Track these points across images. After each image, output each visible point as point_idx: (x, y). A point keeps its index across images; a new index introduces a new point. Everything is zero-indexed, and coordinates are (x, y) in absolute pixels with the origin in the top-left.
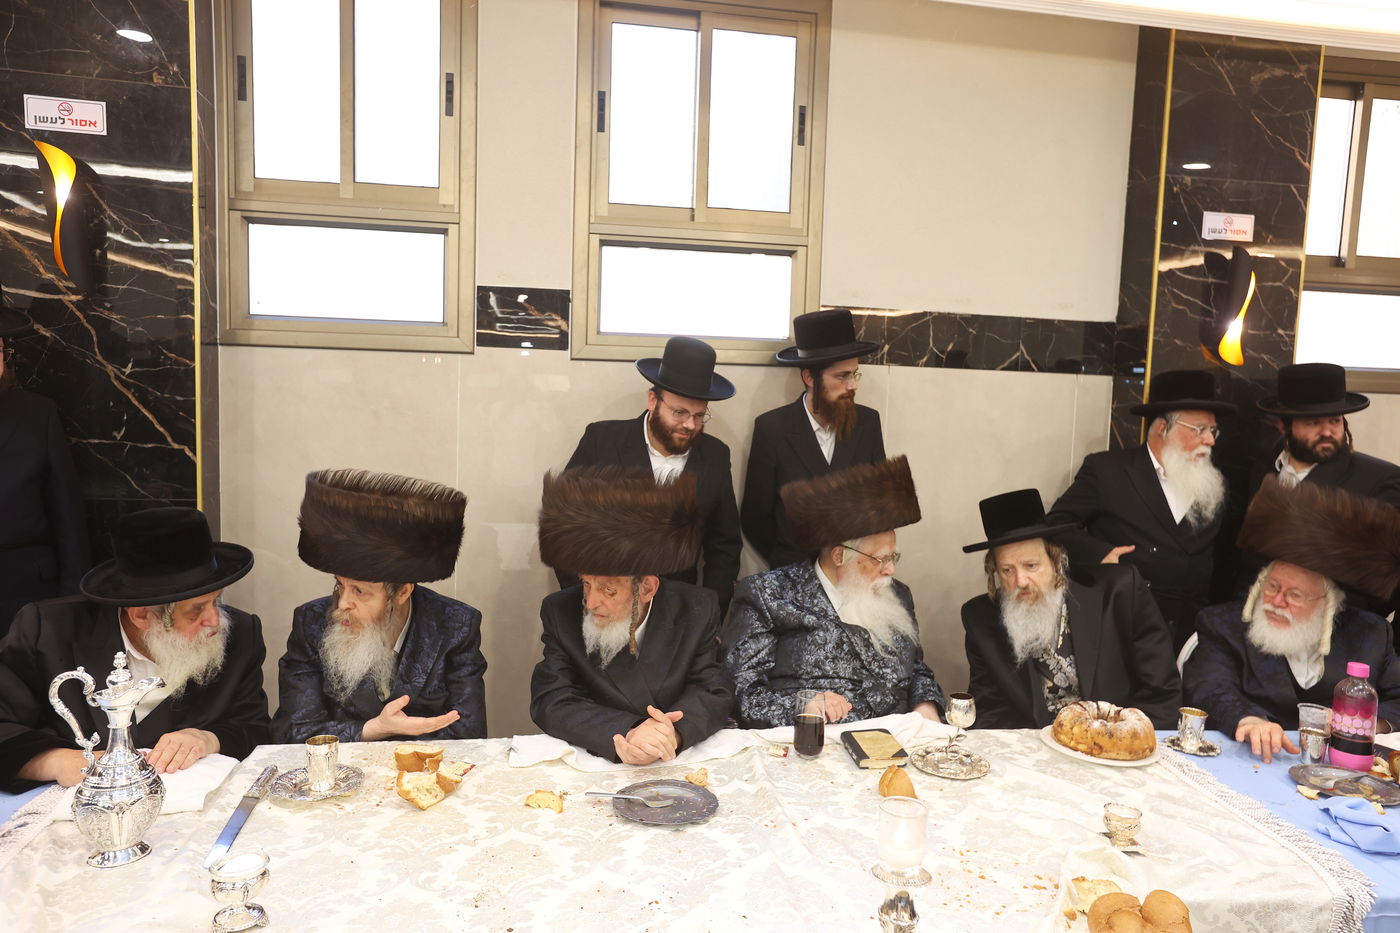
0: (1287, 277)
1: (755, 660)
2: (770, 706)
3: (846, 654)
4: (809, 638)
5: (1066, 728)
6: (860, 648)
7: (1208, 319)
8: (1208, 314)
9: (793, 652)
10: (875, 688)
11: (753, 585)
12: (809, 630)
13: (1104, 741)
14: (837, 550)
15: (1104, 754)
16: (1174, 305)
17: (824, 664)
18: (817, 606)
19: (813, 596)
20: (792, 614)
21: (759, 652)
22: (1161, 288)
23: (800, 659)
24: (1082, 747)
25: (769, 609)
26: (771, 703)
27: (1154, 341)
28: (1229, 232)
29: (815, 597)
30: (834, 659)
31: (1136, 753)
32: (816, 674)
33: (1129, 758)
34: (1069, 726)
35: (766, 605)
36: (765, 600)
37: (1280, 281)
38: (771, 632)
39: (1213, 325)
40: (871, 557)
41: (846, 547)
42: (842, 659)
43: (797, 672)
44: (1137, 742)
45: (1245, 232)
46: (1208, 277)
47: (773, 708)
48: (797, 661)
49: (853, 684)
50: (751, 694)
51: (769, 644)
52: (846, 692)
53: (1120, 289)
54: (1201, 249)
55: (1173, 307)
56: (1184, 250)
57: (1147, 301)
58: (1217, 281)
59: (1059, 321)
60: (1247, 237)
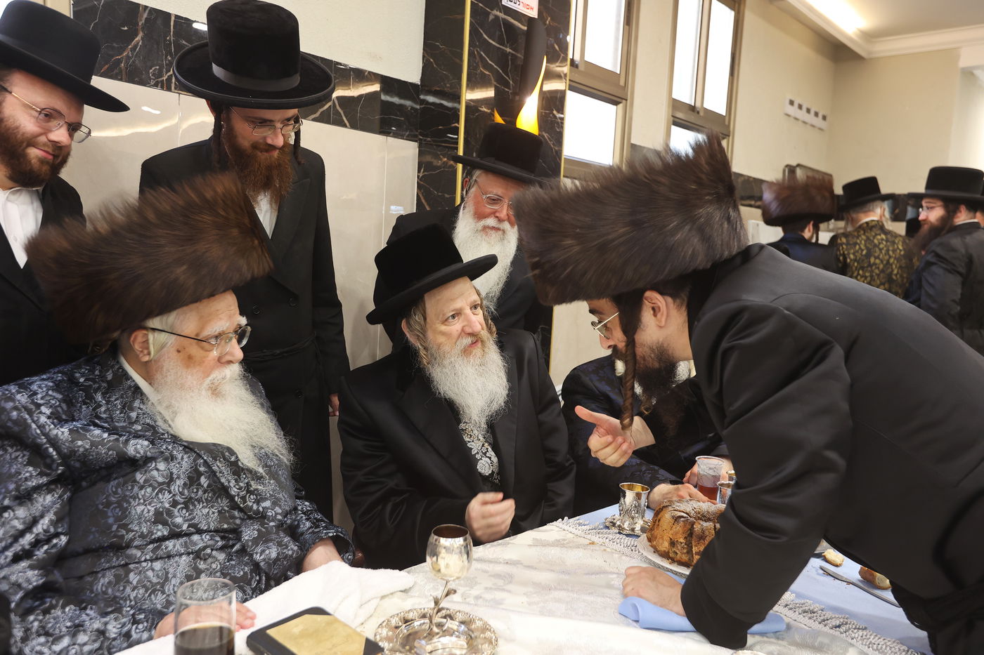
0: (559, 61)
1: (29, 538)
2: (74, 635)
3: (205, 492)
4: (140, 477)
6: (227, 479)
7: (507, 90)
9: (108, 504)
10: (263, 538)
11: (10, 405)
12: (136, 464)
14: (139, 335)
17: (170, 513)
18: (136, 422)
19: (127, 407)
20: (102, 442)
21: (35, 521)
22: (471, 48)
23: (125, 513)
25: (54, 442)
26: (77, 628)
28: (521, 5)
29: (132, 409)
30: (188, 503)
32: (159, 534)
35: (46, 435)
36: (41, 427)
38: (58, 481)
40: (198, 340)
41: (154, 330)
42: (199, 501)
43: (123, 536)
45: (532, 8)
47: (82, 638)
48: (118, 519)
49: (223, 538)
50: (29, 611)
51: (54, 503)
52: (214, 552)
53: (424, 49)
54: (502, 15)
55: (481, 71)
56: (489, 13)
57: (458, 61)
58: (514, 52)
59: (369, 72)
60: (534, 14)
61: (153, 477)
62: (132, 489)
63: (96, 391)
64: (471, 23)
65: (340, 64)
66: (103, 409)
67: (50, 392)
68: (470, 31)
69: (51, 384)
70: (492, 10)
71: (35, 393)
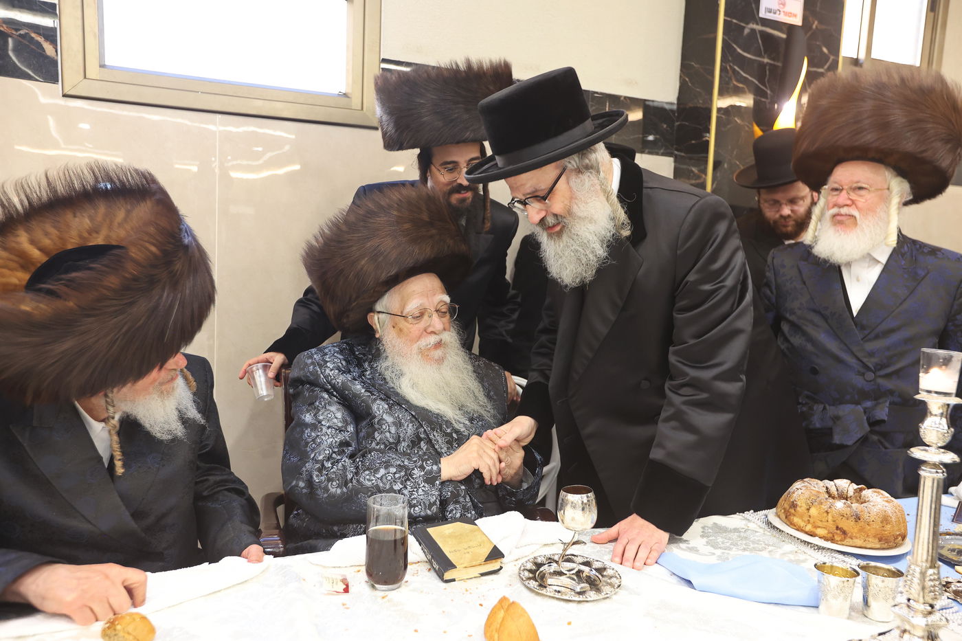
0: (828, 64)
5: (802, 508)
7: (763, 100)
8: (764, 94)
13: (847, 525)
15: (848, 541)
16: (735, 83)
22: (723, 64)
24: (820, 532)
27: (718, 118)
28: (782, 13)
31: (887, 541)
33: (878, 546)
34: (805, 507)
37: (822, 67)
39: (768, 106)
40: (402, 316)
41: (379, 312)
44: (888, 527)
45: (795, 16)
46: (764, 57)
53: (681, 70)
54: (758, 27)
55: (734, 84)
56: (744, 28)
57: (709, 77)
58: (772, 62)
59: (625, 97)
60: (797, 21)
61: (386, 437)
62: (371, 443)
63: (364, 362)
64: (724, 41)
65: (597, 93)
66: (368, 373)
67: (336, 354)
68: (723, 48)
69: (337, 349)
70: (747, 24)
71: (326, 354)
